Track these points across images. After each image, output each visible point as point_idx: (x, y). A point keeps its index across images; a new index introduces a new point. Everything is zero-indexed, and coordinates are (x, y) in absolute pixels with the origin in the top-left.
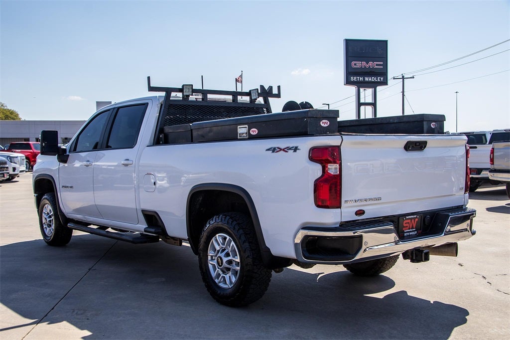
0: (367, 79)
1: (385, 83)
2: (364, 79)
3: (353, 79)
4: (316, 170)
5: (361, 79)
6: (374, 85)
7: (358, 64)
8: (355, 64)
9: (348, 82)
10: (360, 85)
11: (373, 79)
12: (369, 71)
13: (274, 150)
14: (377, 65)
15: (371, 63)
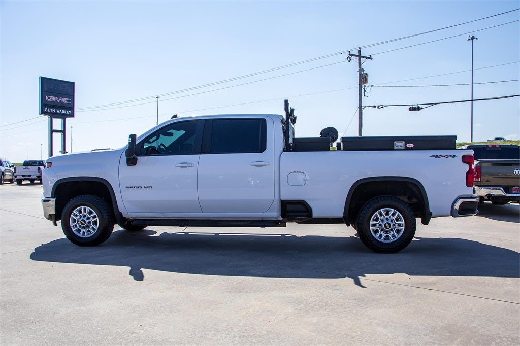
0: (58, 111)
1: (72, 115)
2: (56, 111)
3: (47, 110)
4: (466, 168)
5: (54, 111)
6: (63, 117)
7: (51, 99)
8: (49, 98)
9: (43, 112)
10: (53, 115)
11: (63, 112)
12: (60, 105)
13: (437, 156)
14: (66, 101)
15: (61, 99)
